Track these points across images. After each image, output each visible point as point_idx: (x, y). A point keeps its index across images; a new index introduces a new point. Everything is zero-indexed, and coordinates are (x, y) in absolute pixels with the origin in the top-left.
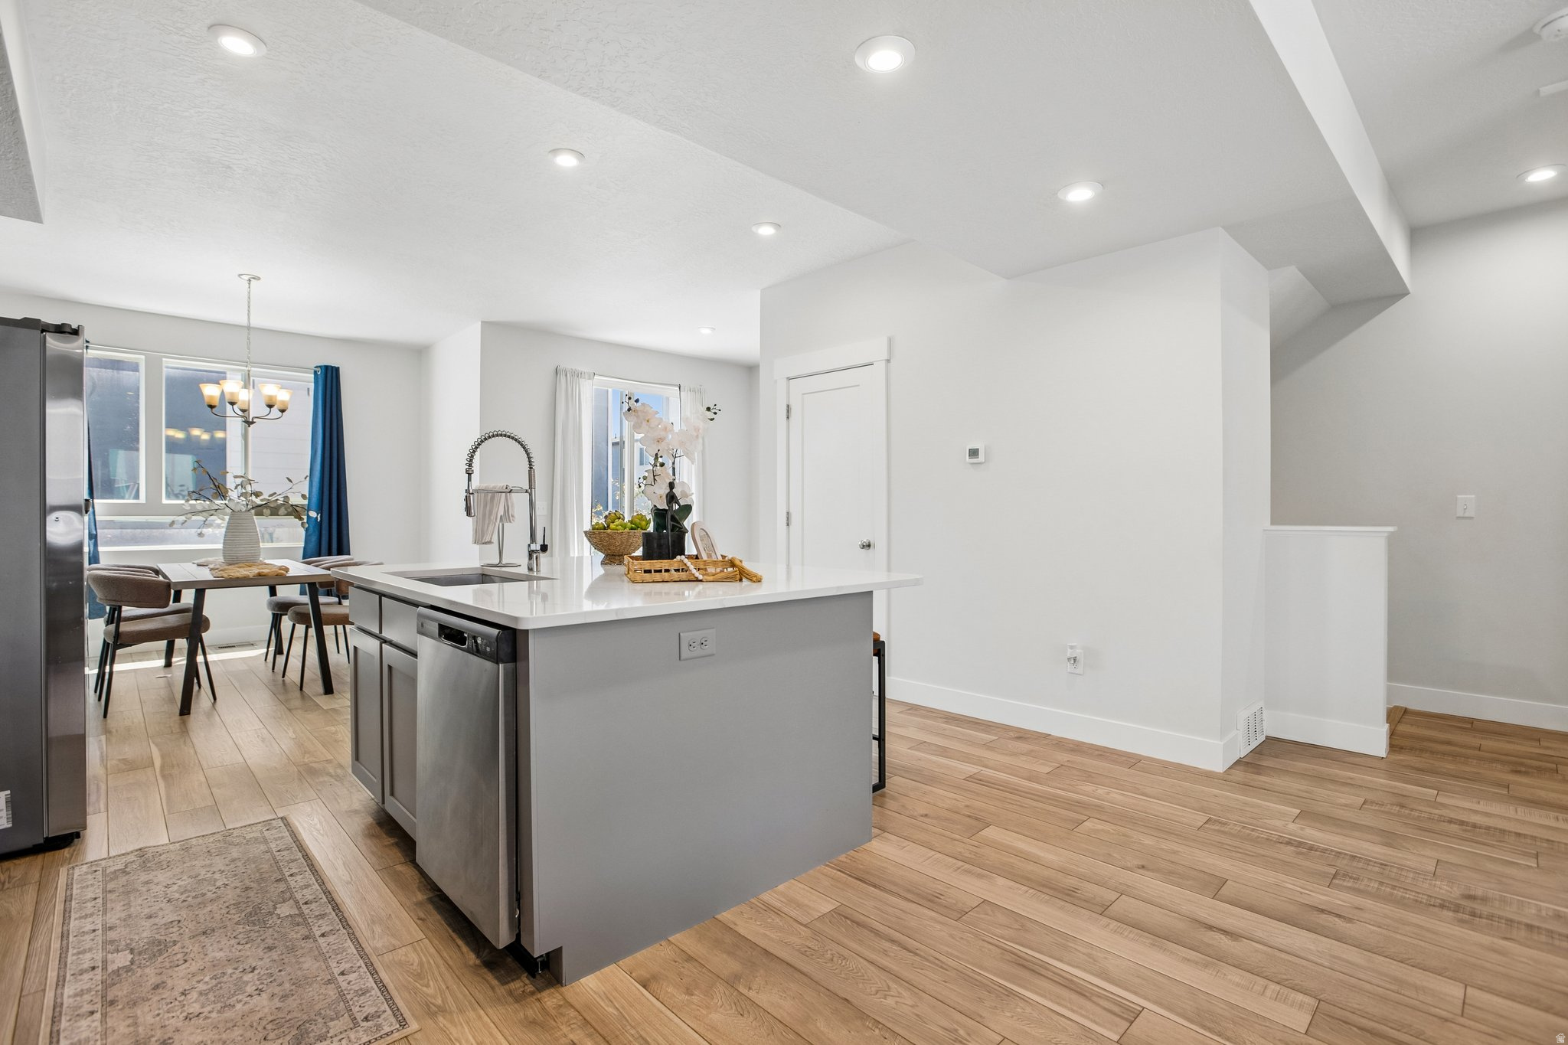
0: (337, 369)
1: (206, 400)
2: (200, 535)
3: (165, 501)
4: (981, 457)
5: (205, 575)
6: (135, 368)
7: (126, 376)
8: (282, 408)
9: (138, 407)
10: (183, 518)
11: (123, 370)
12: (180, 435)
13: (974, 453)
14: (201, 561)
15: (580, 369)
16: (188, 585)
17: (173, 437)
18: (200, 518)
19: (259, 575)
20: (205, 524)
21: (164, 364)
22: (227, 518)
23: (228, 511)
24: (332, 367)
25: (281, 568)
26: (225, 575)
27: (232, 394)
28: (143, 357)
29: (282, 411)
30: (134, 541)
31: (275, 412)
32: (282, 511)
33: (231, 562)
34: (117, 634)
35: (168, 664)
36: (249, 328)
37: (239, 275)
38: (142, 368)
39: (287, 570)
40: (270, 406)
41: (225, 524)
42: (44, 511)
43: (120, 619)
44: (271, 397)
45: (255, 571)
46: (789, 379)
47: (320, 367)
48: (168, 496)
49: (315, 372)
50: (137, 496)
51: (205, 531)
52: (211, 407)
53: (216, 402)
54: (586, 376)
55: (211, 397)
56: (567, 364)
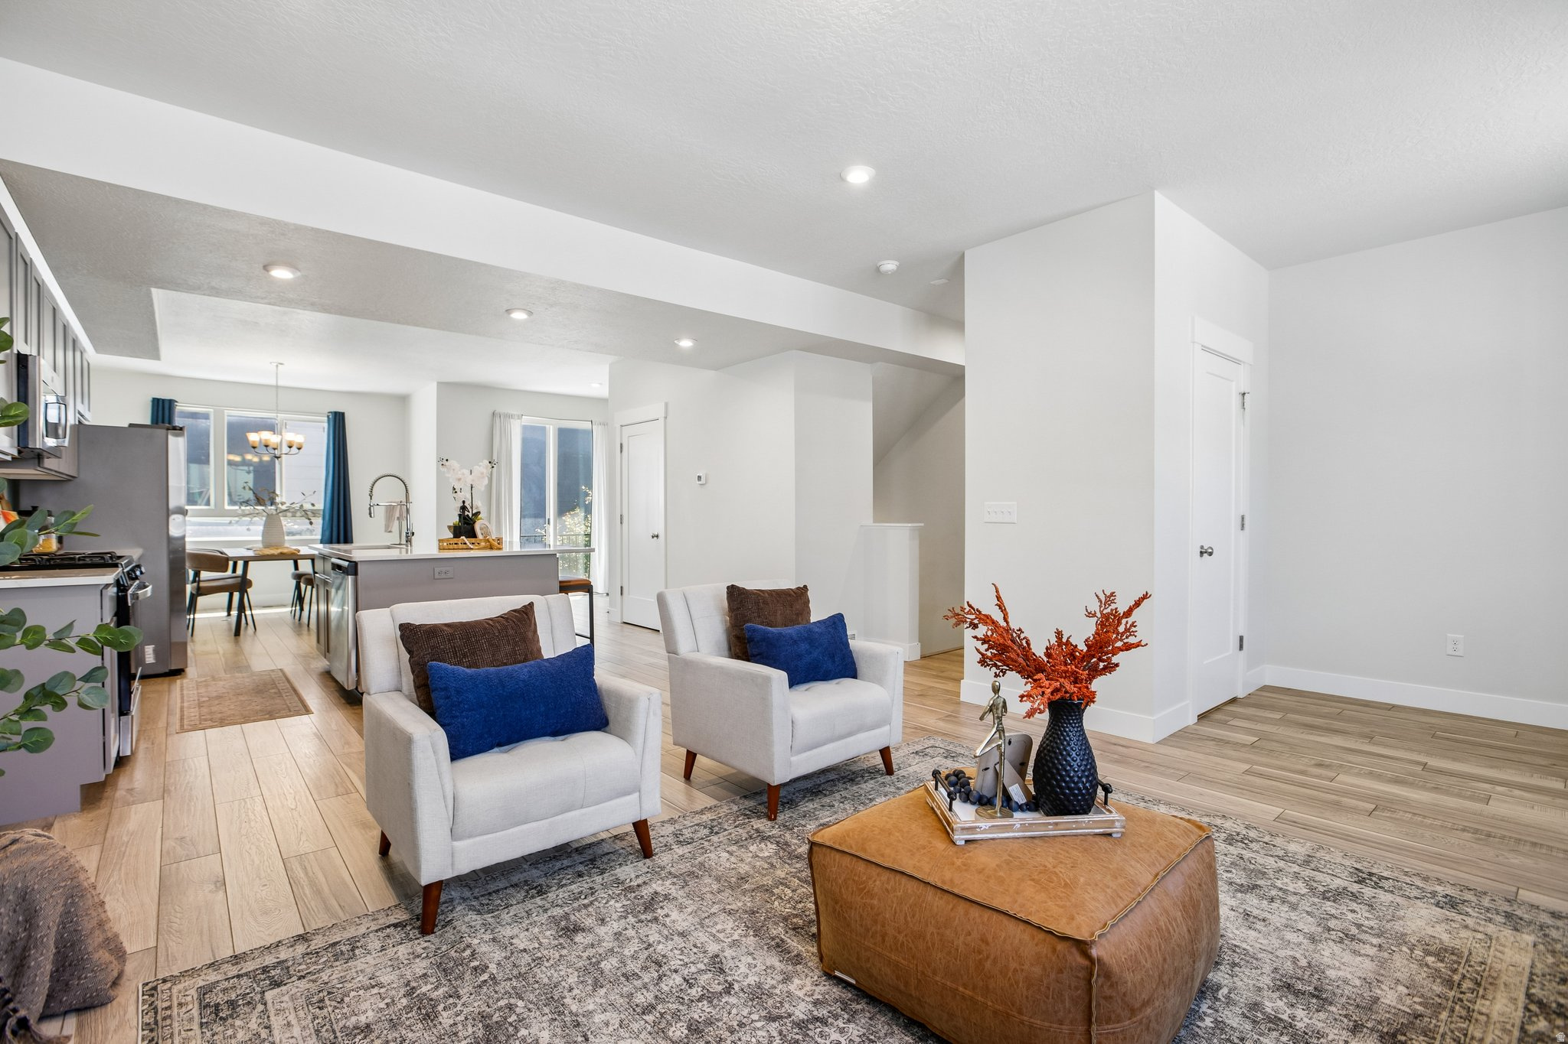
0: (343, 414)
1: (251, 443)
2: (248, 530)
3: (227, 507)
4: (703, 481)
5: (251, 554)
6: (206, 416)
7: (202, 423)
8: (299, 447)
9: (209, 444)
10: (237, 519)
11: (199, 418)
12: (238, 459)
13: (699, 478)
14: (249, 547)
15: (511, 412)
16: (241, 558)
17: (233, 460)
18: (247, 519)
19: (281, 553)
20: (251, 523)
21: (226, 414)
22: (264, 518)
23: (265, 514)
24: (339, 413)
25: (295, 550)
26: (261, 553)
27: (266, 440)
28: (212, 410)
29: (299, 449)
30: (208, 534)
31: (294, 450)
32: (298, 514)
33: (267, 546)
34: (199, 588)
35: (229, 615)
36: (277, 387)
37: (271, 363)
38: (212, 417)
39: (299, 551)
40: (290, 447)
41: (263, 522)
42: (168, 514)
43: (199, 581)
44: (290, 442)
45: (279, 551)
46: (622, 426)
47: (331, 412)
48: (229, 504)
49: (328, 416)
50: (208, 503)
51: (251, 527)
52: (254, 448)
53: (257, 445)
54: (516, 418)
55: (254, 442)
56: (502, 409)
